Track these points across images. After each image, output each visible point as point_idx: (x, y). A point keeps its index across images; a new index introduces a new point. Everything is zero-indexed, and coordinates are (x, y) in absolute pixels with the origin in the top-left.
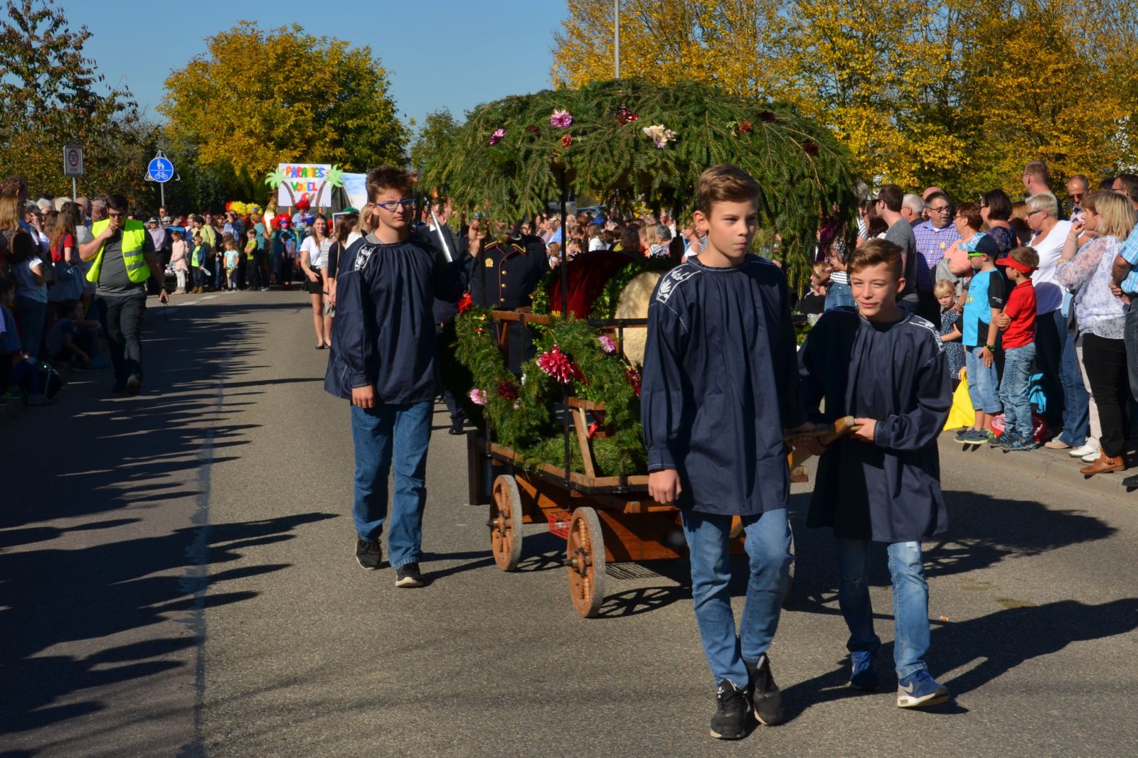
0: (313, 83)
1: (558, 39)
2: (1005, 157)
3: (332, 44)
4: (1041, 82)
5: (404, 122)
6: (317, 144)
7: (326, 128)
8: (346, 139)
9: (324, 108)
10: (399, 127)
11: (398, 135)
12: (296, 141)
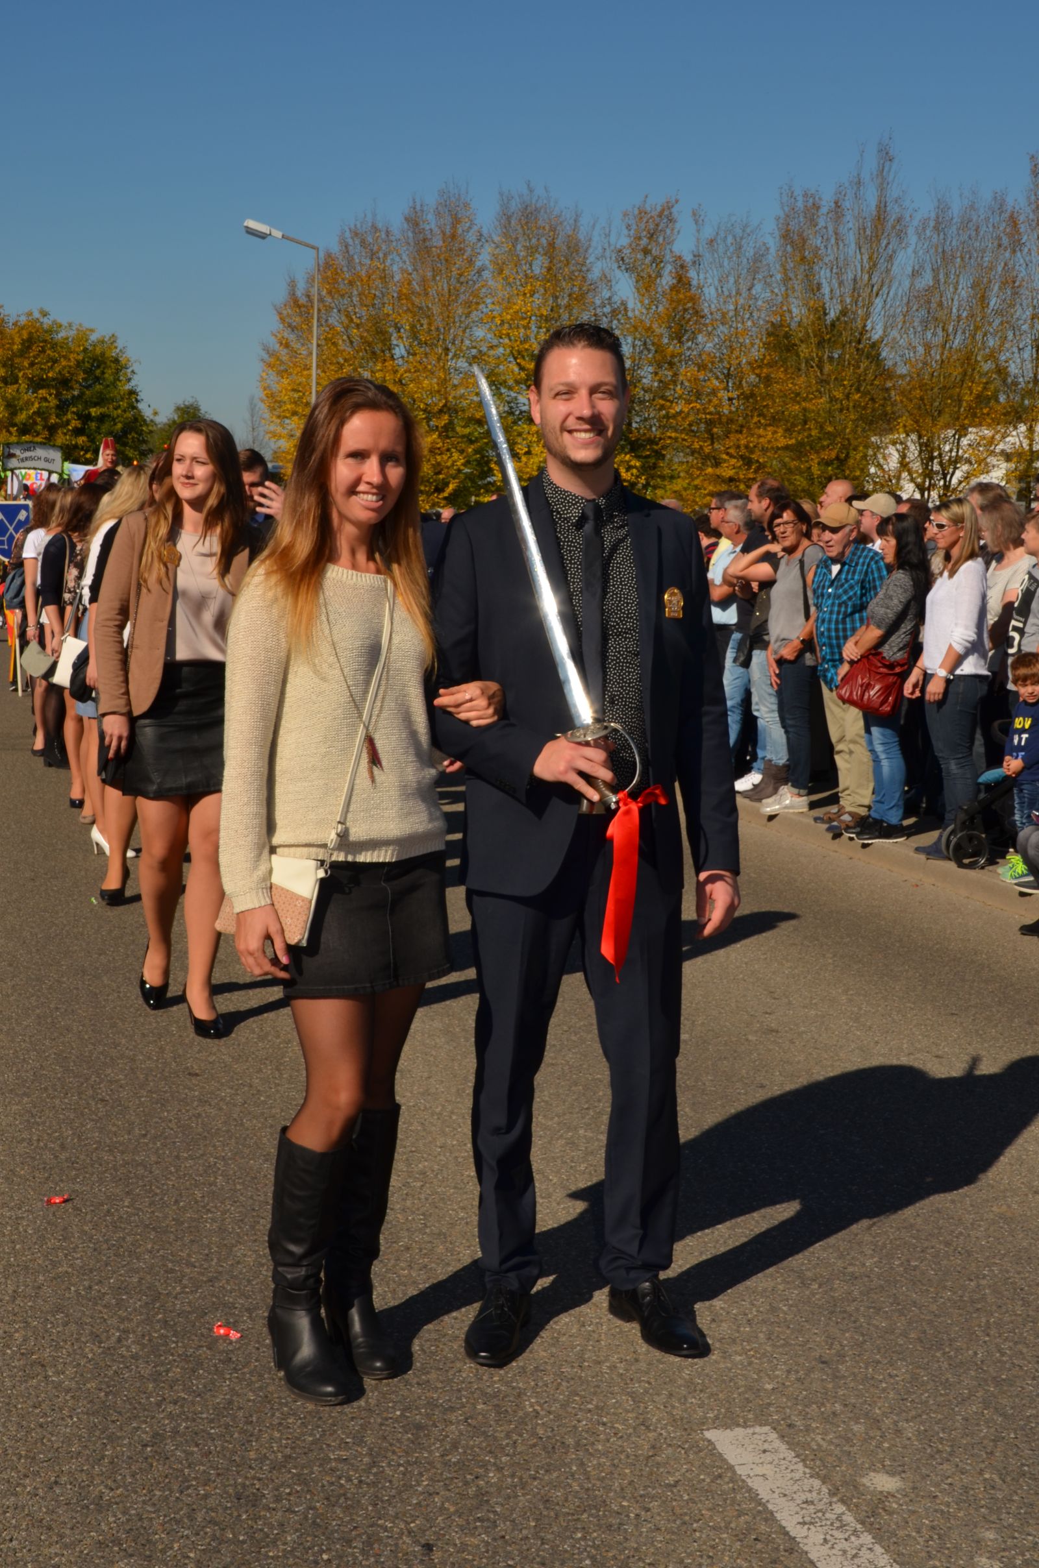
0: (57, 368)
1: (266, 349)
3: (78, 330)
5: (147, 413)
6: (60, 432)
7: (69, 416)
8: (89, 428)
9: (67, 395)
10: (142, 417)
11: (141, 426)
12: (39, 428)
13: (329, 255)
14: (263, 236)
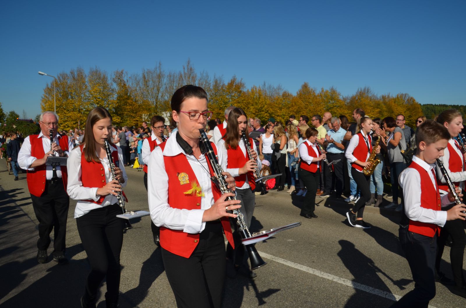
2: (128, 121)
4: (134, 108)
5: (5, 113)
13: (56, 79)
14: (43, 75)
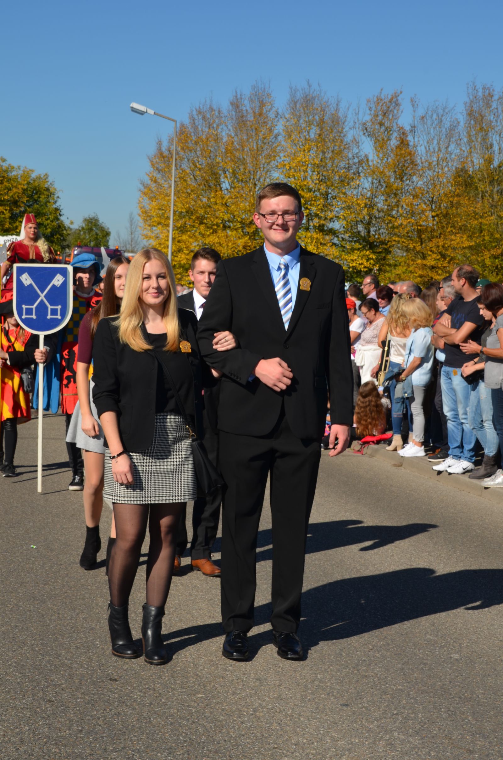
0: (11, 195)
1: (143, 184)
3: (24, 171)
9: (16, 211)
10: (63, 225)
11: (63, 230)
13: (182, 125)
14: (142, 113)
